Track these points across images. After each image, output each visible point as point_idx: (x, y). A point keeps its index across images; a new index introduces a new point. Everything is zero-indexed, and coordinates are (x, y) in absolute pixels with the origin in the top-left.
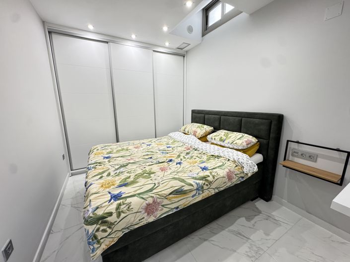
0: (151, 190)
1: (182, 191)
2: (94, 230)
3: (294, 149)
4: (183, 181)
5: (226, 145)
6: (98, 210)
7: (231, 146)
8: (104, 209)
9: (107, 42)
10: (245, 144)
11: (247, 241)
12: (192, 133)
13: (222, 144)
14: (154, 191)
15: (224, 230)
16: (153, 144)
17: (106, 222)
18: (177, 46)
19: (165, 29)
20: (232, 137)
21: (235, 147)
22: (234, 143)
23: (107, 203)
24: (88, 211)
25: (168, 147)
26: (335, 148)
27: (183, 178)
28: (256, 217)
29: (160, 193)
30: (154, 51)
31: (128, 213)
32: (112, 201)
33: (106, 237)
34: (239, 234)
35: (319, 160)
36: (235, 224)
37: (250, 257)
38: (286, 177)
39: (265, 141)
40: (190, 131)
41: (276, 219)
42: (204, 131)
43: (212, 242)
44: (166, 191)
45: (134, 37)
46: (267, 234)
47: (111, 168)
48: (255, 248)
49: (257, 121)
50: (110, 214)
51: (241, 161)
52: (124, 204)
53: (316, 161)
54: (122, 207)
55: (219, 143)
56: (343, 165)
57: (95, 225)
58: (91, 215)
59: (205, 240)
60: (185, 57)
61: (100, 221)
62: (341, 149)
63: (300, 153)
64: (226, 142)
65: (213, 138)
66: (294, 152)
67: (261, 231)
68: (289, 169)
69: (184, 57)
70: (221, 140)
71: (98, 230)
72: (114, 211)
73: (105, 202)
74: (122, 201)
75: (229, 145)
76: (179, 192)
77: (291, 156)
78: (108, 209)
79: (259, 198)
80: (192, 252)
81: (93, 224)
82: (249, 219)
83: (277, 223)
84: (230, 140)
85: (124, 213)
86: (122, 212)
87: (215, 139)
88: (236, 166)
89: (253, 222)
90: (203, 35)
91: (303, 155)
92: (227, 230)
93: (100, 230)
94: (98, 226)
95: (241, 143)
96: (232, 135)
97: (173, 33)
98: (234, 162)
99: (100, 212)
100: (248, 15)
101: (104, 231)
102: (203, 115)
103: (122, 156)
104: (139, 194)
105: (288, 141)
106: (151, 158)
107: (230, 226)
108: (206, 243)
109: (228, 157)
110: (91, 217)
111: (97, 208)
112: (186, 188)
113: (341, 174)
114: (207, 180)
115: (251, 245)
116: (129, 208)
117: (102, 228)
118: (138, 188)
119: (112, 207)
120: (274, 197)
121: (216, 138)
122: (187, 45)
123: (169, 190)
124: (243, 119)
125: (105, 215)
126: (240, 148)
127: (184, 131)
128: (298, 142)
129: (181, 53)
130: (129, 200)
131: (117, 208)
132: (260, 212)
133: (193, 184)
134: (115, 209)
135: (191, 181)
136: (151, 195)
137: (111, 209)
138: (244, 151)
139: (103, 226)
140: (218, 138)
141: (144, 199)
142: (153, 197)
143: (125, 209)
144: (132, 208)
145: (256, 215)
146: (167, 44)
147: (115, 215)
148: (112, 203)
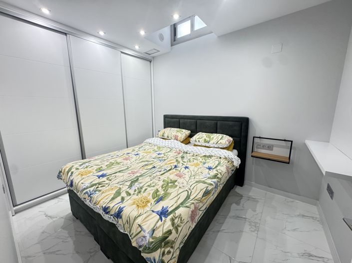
0: (188, 197)
1: (208, 192)
2: (160, 256)
3: (257, 143)
4: (204, 182)
5: (212, 146)
6: (155, 232)
7: (216, 146)
8: (161, 229)
9: (66, 34)
10: (227, 143)
11: (246, 220)
12: (174, 138)
13: (207, 145)
14: (192, 197)
15: (226, 218)
16: (141, 153)
17: (168, 242)
18: (145, 51)
19: (142, 33)
20: (214, 138)
21: (220, 147)
22: (219, 142)
23: (160, 222)
24: (144, 237)
25: (159, 154)
26: (283, 139)
27: (203, 180)
28: (241, 200)
29: (196, 198)
30: (122, 52)
31: (182, 225)
32: (163, 218)
33: (171, 259)
34: (238, 217)
35: (274, 148)
36: (231, 210)
37: (254, 231)
38: (253, 164)
39: (238, 139)
40: (170, 136)
41: (254, 197)
42: (184, 135)
43: (224, 231)
44: (199, 194)
45: (102, 33)
46: (255, 211)
47: (121, 186)
48: (253, 224)
49: (231, 123)
50: (170, 232)
51: (230, 157)
52: (176, 218)
53: (272, 150)
54: (176, 221)
55: (204, 144)
56: (289, 150)
57: (160, 249)
58: (151, 240)
59: (219, 231)
60: (152, 63)
61: (163, 244)
62: (287, 139)
63: (267, 146)
64: (211, 142)
65: (197, 140)
66: (258, 145)
67: (250, 209)
68: (255, 158)
69: (150, 62)
70: (205, 141)
71: (163, 254)
72: (171, 228)
73: (157, 222)
74: (172, 215)
75: (214, 145)
76: (206, 193)
77: (256, 149)
78: (165, 228)
79: (236, 186)
80: (214, 245)
81: (156, 249)
82: (238, 203)
83: (255, 201)
84: (214, 141)
85: (180, 226)
86: (178, 226)
87: (199, 141)
88: (228, 162)
89: (241, 204)
90: (172, 45)
91: (264, 147)
92: (228, 217)
93: (166, 253)
94: (163, 249)
95: (224, 142)
96: (213, 136)
97: (148, 38)
98: (226, 158)
99: (159, 234)
100: (216, 36)
101: (169, 252)
102: (178, 120)
103: (120, 171)
104: (182, 204)
105: (254, 137)
106: (154, 167)
107: (228, 213)
108: (220, 233)
109: (219, 156)
110: (152, 242)
111: (154, 231)
112: (210, 188)
113: (288, 156)
114: (218, 178)
115: (249, 222)
116: (181, 220)
117: (167, 250)
118: (176, 198)
119: (167, 225)
120: (246, 181)
121: (201, 140)
122: (156, 51)
123: (200, 193)
124: (218, 122)
125: (166, 235)
126: (225, 146)
127: (163, 136)
128: (260, 138)
129: (148, 58)
130: (178, 212)
131: (173, 224)
132: (241, 196)
133: (212, 183)
134: (171, 226)
135: (209, 181)
136: (191, 202)
137: (168, 227)
138: (227, 148)
139: (167, 247)
140: (202, 140)
141: (188, 207)
142: (193, 203)
143: (179, 222)
144: (184, 220)
145: (240, 199)
146: (137, 47)
147: (174, 231)
148: (165, 221)
